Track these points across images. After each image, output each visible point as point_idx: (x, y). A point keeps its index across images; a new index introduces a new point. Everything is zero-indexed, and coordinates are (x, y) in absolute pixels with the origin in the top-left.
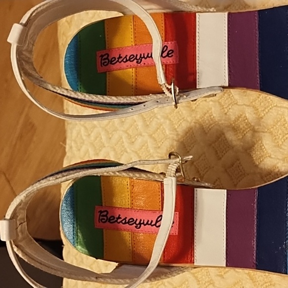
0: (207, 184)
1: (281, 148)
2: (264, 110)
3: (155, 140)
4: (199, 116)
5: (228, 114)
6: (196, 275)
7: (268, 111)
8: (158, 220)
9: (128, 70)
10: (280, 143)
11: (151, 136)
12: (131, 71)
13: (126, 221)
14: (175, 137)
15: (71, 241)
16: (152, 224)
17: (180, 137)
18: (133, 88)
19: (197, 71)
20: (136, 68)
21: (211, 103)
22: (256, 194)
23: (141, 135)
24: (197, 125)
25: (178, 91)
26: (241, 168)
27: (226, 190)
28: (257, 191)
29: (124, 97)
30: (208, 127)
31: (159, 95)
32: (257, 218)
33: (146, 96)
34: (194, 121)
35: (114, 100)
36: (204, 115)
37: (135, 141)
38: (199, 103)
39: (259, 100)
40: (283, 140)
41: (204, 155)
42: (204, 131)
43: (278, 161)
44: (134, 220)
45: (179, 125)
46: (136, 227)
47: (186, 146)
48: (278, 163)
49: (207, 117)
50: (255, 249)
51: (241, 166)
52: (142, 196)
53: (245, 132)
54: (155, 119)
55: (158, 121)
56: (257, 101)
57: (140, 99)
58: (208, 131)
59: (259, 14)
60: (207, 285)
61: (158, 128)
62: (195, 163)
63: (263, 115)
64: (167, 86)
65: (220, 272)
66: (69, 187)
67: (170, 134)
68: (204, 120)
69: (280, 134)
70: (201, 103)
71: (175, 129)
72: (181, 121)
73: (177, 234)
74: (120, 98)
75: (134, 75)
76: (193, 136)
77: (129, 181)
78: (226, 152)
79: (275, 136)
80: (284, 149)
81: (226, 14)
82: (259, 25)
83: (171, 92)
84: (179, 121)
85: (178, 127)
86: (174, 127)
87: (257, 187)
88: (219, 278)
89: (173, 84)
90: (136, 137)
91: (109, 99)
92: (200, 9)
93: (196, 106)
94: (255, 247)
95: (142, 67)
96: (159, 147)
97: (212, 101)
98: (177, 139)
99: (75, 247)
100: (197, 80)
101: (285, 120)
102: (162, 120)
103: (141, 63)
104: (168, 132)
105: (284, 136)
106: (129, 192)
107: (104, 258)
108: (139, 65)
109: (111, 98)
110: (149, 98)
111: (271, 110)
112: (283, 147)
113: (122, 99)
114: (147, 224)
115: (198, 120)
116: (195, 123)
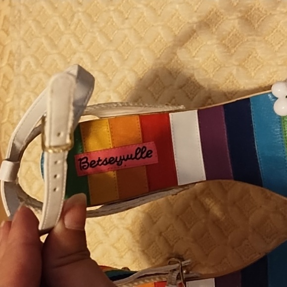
59: (224, 108)
75: (116, 177)
81: (196, 111)
82: (225, 118)
92: (171, 108)
103: (122, 165)
108: (120, 167)
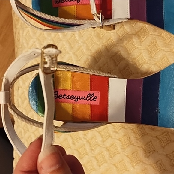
0: (115, 76)
1: (154, 58)
2: (144, 37)
3: (77, 56)
4: (104, 41)
5: (122, 39)
6: (101, 133)
7: (147, 37)
8: (88, 96)
9: (72, 6)
10: (153, 55)
11: (74, 54)
12: (74, 7)
13: (69, 97)
14: (89, 54)
15: (35, 110)
16: (85, 99)
17: (92, 54)
18: (74, 17)
19: (113, 9)
20: (77, 5)
21: (112, 34)
22: (143, 81)
23: (68, 53)
24: (104, 47)
25: (103, 18)
26: (129, 70)
27: (126, 79)
28: (143, 80)
29: (73, 20)
30: (110, 48)
31: (92, 21)
32: (143, 95)
33: (85, 21)
34: (101, 44)
35: (67, 21)
36: (108, 41)
37: (64, 57)
38: (105, 34)
39: (141, 31)
40: (155, 54)
41: (107, 64)
42: (108, 50)
43: (152, 65)
44: (74, 97)
45: (92, 47)
46: (75, 100)
47: (96, 59)
48: (152, 66)
49: (110, 42)
50: (141, 112)
51: (130, 69)
52: (79, 82)
53: (132, 50)
54: (77, 44)
55: (79, 45)
56: (140, 32)
57: (82, 22)
58: (110, 50)
60: (107, 138)
61: (79, 49)
62: (101, 69)
63: (143, 40)
64: (97, 15)
65: (115, 130)
66: (34, 78)
67: (87, 52)
68: (107, 44)
69: (153, 50)
70: (106, 34)
71: (90, 49)
72: (93, 45)
73: (99, 104)
74: (71, 20)
75: (75, 9)
76: (101, 53)
77: (71, 74)
78: (121, 62)
79: (150, 51)
80: (155, 59)
83: (99, 19)
84: (92, 45)
85: (91, 48)
86: (89, 48)
87: (143, 78)
88: (115, 133)
89: (101, 14)
90: (65, 55)
91: (64, 20)
93: (103, 35)
94: (141, 111)
95: (80, 5)
96: (79, 60)
97: (112, 32)
98: (91, 55)
99: (38, 113)
100: (113, 14)
101: (156, 42)
102: (82, 44)
103: (80, 3)
104: (85, 51)
105: (155, 51)
106: (71, 80)
107: (56, 119)
108: (78, 3)
109: (65, 20)
110: (87, 22)
111: (148, 37)
112: (154, 57)
113: (71, 21)
114: (82, 98)
115: (104, 44)
116: (102, 45)
